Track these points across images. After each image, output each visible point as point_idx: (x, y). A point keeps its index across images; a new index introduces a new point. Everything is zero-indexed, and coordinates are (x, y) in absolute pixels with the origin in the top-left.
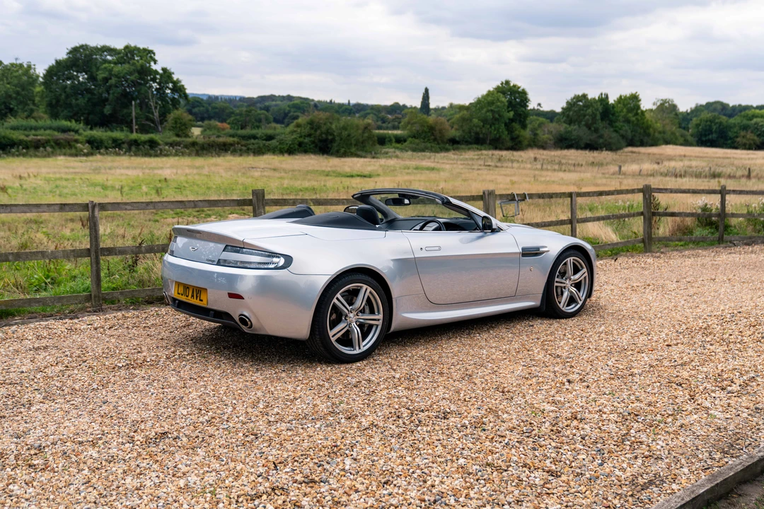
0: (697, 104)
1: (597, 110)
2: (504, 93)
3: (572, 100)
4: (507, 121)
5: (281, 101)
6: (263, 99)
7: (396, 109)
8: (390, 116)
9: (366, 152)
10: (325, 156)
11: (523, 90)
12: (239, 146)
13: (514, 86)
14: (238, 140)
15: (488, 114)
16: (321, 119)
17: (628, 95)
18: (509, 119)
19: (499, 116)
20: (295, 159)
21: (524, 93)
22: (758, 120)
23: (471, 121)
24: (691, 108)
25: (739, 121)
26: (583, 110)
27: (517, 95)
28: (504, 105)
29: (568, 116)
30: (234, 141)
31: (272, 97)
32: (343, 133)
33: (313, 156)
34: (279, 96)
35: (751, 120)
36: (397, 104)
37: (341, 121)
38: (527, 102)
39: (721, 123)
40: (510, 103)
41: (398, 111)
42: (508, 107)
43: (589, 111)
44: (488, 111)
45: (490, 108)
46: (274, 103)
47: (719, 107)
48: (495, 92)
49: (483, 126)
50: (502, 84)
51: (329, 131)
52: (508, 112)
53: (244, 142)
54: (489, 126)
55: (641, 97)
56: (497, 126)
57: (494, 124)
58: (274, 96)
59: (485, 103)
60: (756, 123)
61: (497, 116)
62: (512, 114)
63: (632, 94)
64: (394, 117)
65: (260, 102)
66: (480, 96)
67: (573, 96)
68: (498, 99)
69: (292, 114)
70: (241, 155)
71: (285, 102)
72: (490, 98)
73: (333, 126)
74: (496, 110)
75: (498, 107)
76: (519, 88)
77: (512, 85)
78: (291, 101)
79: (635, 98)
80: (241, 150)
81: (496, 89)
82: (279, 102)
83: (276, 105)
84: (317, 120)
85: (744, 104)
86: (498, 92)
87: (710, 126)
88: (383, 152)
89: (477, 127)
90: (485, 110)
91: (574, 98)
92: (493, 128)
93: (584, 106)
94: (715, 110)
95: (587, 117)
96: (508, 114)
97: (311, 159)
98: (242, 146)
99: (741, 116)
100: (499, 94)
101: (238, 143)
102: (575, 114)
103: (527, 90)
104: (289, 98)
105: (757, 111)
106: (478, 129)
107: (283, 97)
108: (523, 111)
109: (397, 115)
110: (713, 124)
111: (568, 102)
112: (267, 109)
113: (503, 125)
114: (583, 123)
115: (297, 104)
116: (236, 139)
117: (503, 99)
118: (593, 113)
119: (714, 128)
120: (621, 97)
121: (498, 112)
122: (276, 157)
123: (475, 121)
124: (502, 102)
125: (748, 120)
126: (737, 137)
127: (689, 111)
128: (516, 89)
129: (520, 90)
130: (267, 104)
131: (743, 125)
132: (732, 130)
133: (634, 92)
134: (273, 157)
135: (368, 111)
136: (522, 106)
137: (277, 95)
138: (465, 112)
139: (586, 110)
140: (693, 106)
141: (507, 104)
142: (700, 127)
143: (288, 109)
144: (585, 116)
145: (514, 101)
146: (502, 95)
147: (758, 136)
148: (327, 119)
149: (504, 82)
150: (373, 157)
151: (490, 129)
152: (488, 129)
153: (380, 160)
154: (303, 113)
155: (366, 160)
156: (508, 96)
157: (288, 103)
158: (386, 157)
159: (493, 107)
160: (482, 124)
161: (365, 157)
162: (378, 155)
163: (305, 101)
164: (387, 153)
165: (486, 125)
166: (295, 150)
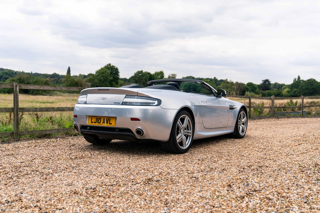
0: (183, 77)
1: (147, 77)
2: (108, 69)
3: (137, 73)
4: (110, 81)
7: (55, 76)
8: (52, 79)
13: (113, 66)
15: (102, 78)
16: (24, 77)
17: (159, 72)
18: (111, 80)
21: (117, 69)
26: (141, 77)
27: (114, 70)
29: (135, 80)
36: (55, 73)
37: (34, 79)
38: (118, 73)
40: (111, 73)
42: (110, 75)
43: (144, 77)
45: (102, 75)
49: (100, 83)
50: (107, 65)
52: (111, 77)
54: (102, 83)
55: (164, 73)
56: (105, 83)
57: (104, 82)
59: (101, 72)
61: (106, 78)
62: (112, 78)
64: (54, 79)
66: (98, 70)
67: (137, 71)
68: (106, 71)
72: (102, 71)
74: (105, 76)
75: (106, 75)
76: (115, 67)
77: (111, 65)
79: (162, 73)
81: (105, 67)
86: (106, 68)
88: (54, 93)
89: (97, 83)
90: (100, 76)
91: (138, 72)
92: (104, 84)
93: (142, 75)
95: (143, 80)
96: (110, 78)
100: (106, 69)
102: (138, 79)
103: (118, 68)
105: (207, 80)
108: (116, 77)
109: (56, 79)
111: (135, 74)
113: (108, 83)
114: (142, 82)
117: (108, 72)
118: (146, 78)
119: (192, 87)
120: (156, 72)
121: (106, 77)
123: (96, 80)
124: (108, 73)
126: (200, 91)
128: (113, 67)
129: (115, 68)
132: (198, 88)
133: (161, 71)
136: (116, 75)
138: (92, 77)
139: (143, 77)
141: (110, 73)
144: (142, 79)
145: (112, 72)
146: (107, 70)
149: (108, 64)
150: (50, 96)
151: (103, 84)
152: (102, 84)
153: (54, 97)
154: (10, 76)
155: (47, 96)
156: (110, 70)
157: (2, 72)
158: (56, 96)
159: (104, 75)
160: (99, 82)
161: (46, 95)
162: (52, 95)
163: (11, 71)
164: (56, 94)
165: (101, 83)
166: (11, 92)
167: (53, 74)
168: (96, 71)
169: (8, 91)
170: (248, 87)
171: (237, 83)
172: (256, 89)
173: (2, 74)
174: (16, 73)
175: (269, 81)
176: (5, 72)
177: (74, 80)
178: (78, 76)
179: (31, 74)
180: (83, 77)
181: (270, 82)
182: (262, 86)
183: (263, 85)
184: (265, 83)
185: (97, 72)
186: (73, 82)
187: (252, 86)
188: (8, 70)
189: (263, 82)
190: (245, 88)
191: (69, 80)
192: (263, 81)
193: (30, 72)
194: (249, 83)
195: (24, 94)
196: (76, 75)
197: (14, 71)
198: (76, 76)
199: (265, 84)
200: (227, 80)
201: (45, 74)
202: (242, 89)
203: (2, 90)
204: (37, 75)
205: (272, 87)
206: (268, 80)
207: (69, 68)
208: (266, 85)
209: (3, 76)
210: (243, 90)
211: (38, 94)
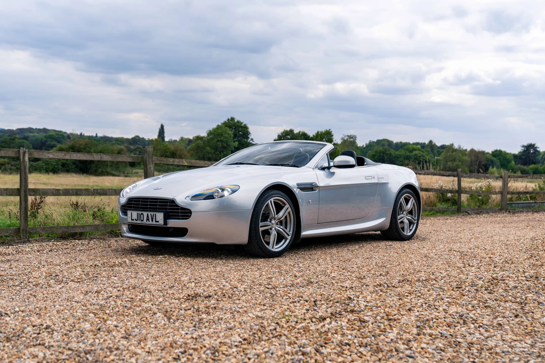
0: (370, 141)
2: (230, 127)
4: (233, 149)
5: (38, 133)
6: (21, 131)
7: (136, 141)
8: (132, 147)
9: (120, 172)
10: (85, 175)
11: (245, 125)
12: (10, 165)
13: (238, 122)
14: (9, 161)
15: (218, 143)
16: (81, 145)
17: (324, 131)
18: (235, 148)
19: (227, 145)
20: (60, 177)
21: (246, 128)
22: (417, 152)
23: (204, 148)
24: (366, 144)
25: (403, 153)
27: (240, 129)
28: (231, 137)
30: (5, 162)
31: (30, 130)
33: (74, 175)
34: (36, 129)
35: (412, 152)
36: (138, 136)
37: (98, 147)
38: (248, 135)
39: (390, 154)
40: (235, 135)
41: (139, 143)
42: (234, 138)
44: (218, 141)
45: (219, 139)
46: (32, 134)
47: (386, 143)
48: (224, 127)
49: (214, 153)
50: (228, 120)
52: (234, 142)
53: (13, 163)
54: (219, 153)
55: (333, 133)
56: (225, 153)
57: (223, 151)
58: (32, 129)
59: (215, 134)
60: (415, 155)
61: (225, 145)
62: (237, 143)
63: (327, 131)
64: (136, 147)
65: (19, 134)
66: (211, 129)
67: (282, 131)
68: (226, 132)
69: (49, 143)
70: (11, 174)
72: (219, 131)
74: (224, 140)
75: (226, 138)
76: (242, 123)
77: (236, 121)
78: (47, 133)
79: (328, 134)
80: (10, 169)
81: (223, 124)
82: (36, 134)
83: (33, 136)
84: (78, 145)
85: (403, 141)
86: (226, 126)
87: (383, 157)
88: (133, 172)
89: (209, 153)
90: (216, 140)
91: (284, 133)
92: (222, 154)
93: (291, 138)
94: (383, 145)
96: (234, 144)
97: (73, 177)
98: (12, 165)
99: (404, 149)
100: (227, 128)
101: (8, 164)
103: (248, 125)
104: (45, 130)
105: (415, 146)
106: (210, 155)
107: (39, 129)
108: (245, 142)
109: (138, 146)
110: (385, 155)
111: (279, 136)
112: (26, 138)
113: (230, 152)
115: (52, 135)
116: (6, 160)
117: (230, 132)
119: (386, 157)
120: (318, 132)
121: (226, 142)
122: (42, 176)
123: (208, 148)
124: (229, 134)
125: (409, 152)
127: (365, 146)
128: (239, 124)
129: (242, 125)
130: (26, 135)
131: (407, 156)
132: (399, 159)
133: (328, 129)
134: (39, 175)
135: (114, 142)
136: (244, 138)
137: (34, 128)
138: (200, 141)
140: (367, 142)
141: (232, 136)
142: (376, 157)
145: (238, 133)
146: (228, 129)
147: (417, 163)
148: (86, 144)
149: (230, 118)
150: (126, 176)
151: (220, 156)
152: (218, 155)
153: (132, 178)
154: (58, 142)
155: (120, 178)
156: (233, 130)
157: (45, 134)
158: (137, 176)
159: (222, 139)
160: (213, 151)
161: (119, 176)
162: (130, 175)
163: (60, 133)
164: (137, 173)
165: (216, 153)
166: (59, 170)
167: (133, 138)
168: (208, 132)
169: (53, 169)
170: (494, 159)
171: (472, 150)
172: (509, 161)
173: (45, 139)
174: (69, 137)
175: (536, 148)
176: (50, 135)
177: (169, 149)
178: (178, 140)
179: (96, 138)
180: (187, 142)
181: (538, 149)
182: (523, 157)
183: (523, 155)
184: (527, 150)
185: (210, 133)
186: (167, 152)
187: (501, 157)
188: (55, 131)
189: (523, 148)
190: (488, 160)
191: (159, 147)
192: (523, 146)
193: (95, 135)
194: (496, 151)
195: (80, 173)
196: (174, 139)
197: (65, 133)
198: (175, 141)
199: (527, 152)
200: (452, 145)
201: (119, 138)
202: (483, 163)
203: (42, 167)
204: (106, 139)
205: (542, 158)
206: (534, 145)
207: (162, 127)
208: (530, 154)
209: (46, 141)
210: (483, 165)
211: (106, 173)
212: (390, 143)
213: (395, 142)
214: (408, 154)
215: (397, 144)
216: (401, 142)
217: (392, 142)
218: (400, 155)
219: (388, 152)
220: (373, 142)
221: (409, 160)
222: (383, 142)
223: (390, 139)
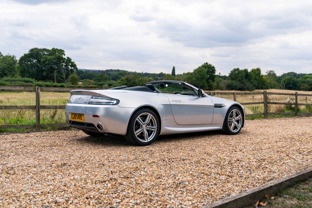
0: (284, 73)
1: (243, 74)
2: (205, 68)
4: (207, 79)
6: (107, 71)
8: (159, 78)
11: (213, 66)
13: (210, 65)
14: (97, 86)
15: (199, 76)
17: (256, 69)
18: (208, 78)
19: (204, 77)
21: (213, 68)
22: (309, 79)
23: (192, 78)
24: (281, 75)
25: (301, 80)
26: (237, 74)
27: (211, 68)
29: (232, 77)
30: (96, 86)
31: (111, 70)
32: (140, 83)
34: (114, 70)
35: (306, 79)
36: (162, 73)
37: (139, 79)
38: (215, 71)
39: (294, 80)
40: (208, 72)
41: (163, 76)
42: (207, 73)
43: (240, 75)
45: (200, 74)
46: (112, 72)
47: (293, 74)
48: (202, 67)
50: (205, 64)
51: (135, 82)
52: (207, 75)
54: (199, 81)
55: (261, 69)
56: (202, 81)
57: (201, 80)
59: (198, 71)
60: (308, 80)
61: (203, 77)
62: (208, 76)
64: (161, 78)
65: (106, 72)
66: (196, 69)
67: (233, 69)
68: (203, 70)
69: (119, 77)
71: (117, 72)
72: (200, 70)
73: (136, 80)
74: (202, 74)
75: (203, 73)
76: (211, 65)
77: (208, 64)
78: (119, 72)
79: (258, 70)
81: (202, 66)
82: (114, 72)
83: (113, 73)
84: (130, 78)
85: (303, 73)
86: (203, 67)
87: (290, 82)
89: (194, 81)
90: (198, 74)
91: (234, 70)
92: (201, 81)
93: (238, 73)
95: (239, 77)
100: (203, 68)
102: (234, 76)
104: (118, 70)
105: (309, 76)
106: (195, 82)
107: (116, 70)
108: (213, 75)
110: (291, 81)
111: (231, 71)
112: (109, 75)
113: (205, 80)
114: (238, 80)
115: (121, 73)
117: (205, 70)
118: (242, 76)
120: (253, 69)
121: (203, 75)
123: (194, 79)
124: (205, 71)
125: (305, 79)
126: (301, 86)
127: (281, 76)
128: (210, 66)
130: (109, 73)
131: (303, 81)
132: (298, 83)
133: (258, 68)
135: (150, 76)
136: (213, 73)
137: (113, 69)
138: (190, 75)
139: (239, 75)
140: (282, 74)
141: (206, 72)
142: (286, 82)
143: (118, 75)
144: (238, 77)
146: (204, 68)
147: (309, 85)
148: (133, 78)
156: (207, 69)
160: (196, 80)
167: (160, 74)
174: (129, 73)
179: (142, 74)
185: (195, 71)
201: (153, 74)
204: (147, 74)
207: (174, 68)
212: (295, 74)
213: (298, 74)
214: (304, 80)
215: (299, 74)
216: (301, 74)
217: (296, 74)
218: (299, 81)
219: (292, 79)
220: (285, 74)
221: (304, 84)
222: (291, 74)
223: (295, 72)
